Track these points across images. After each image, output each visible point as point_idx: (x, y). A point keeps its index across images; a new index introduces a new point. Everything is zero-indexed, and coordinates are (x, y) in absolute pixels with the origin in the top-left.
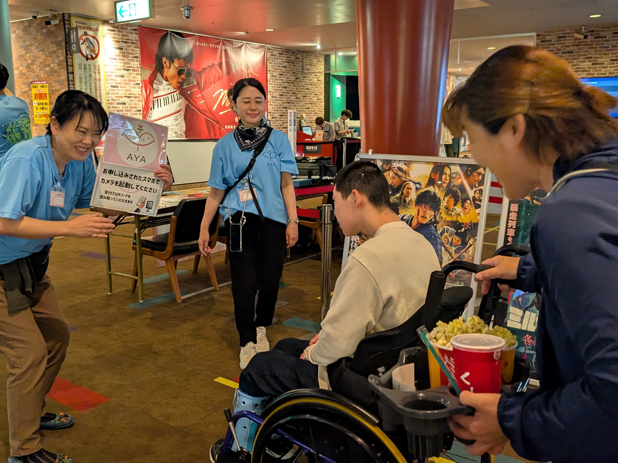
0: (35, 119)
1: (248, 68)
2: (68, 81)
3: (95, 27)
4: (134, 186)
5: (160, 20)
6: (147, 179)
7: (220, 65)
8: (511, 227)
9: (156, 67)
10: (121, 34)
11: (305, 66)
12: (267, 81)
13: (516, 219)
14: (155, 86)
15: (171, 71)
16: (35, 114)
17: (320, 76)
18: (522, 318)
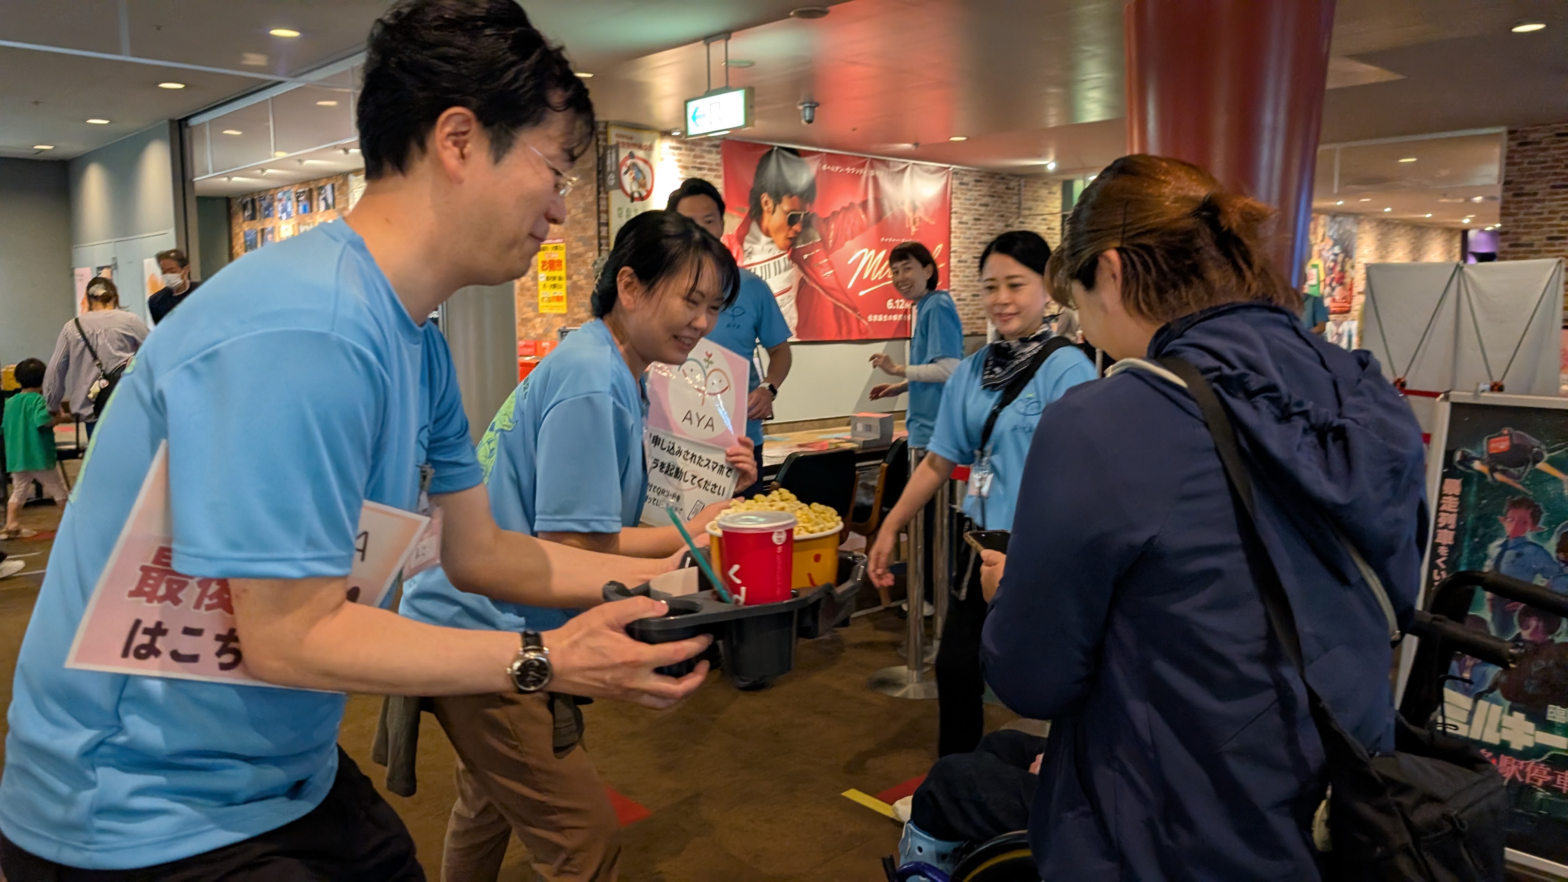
0: (541, 304)
1: (914, 209)
2: (600, 238)
3: (648, 144)
4: (689, 477)
5: (762, 128)
6: (711, 464)
7: (864, 205)
8: (1446, 527)
9: (750, 212)
10: (693, 153)
11: (1023, 202)
12: (950, 233)
13: (1456, 510)
14: (746, 246)
15: (775, 218)
16: (541, 296)
17: (1052, 221)
18: (1472, 713)
